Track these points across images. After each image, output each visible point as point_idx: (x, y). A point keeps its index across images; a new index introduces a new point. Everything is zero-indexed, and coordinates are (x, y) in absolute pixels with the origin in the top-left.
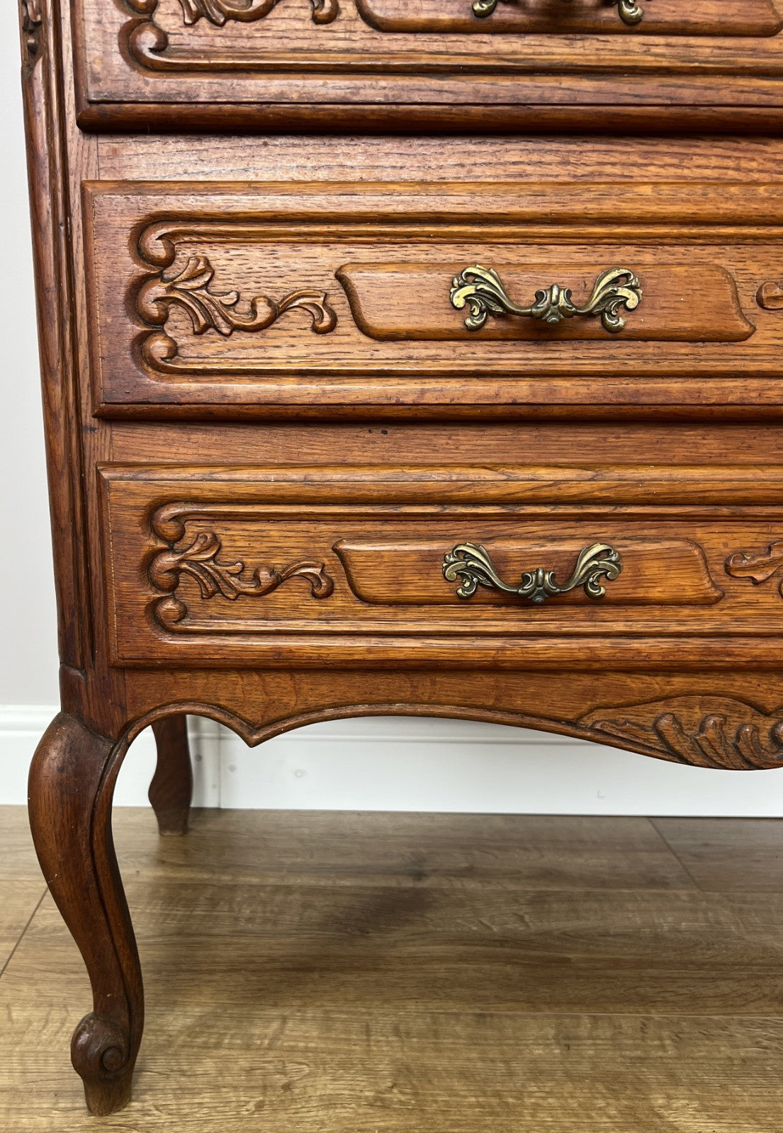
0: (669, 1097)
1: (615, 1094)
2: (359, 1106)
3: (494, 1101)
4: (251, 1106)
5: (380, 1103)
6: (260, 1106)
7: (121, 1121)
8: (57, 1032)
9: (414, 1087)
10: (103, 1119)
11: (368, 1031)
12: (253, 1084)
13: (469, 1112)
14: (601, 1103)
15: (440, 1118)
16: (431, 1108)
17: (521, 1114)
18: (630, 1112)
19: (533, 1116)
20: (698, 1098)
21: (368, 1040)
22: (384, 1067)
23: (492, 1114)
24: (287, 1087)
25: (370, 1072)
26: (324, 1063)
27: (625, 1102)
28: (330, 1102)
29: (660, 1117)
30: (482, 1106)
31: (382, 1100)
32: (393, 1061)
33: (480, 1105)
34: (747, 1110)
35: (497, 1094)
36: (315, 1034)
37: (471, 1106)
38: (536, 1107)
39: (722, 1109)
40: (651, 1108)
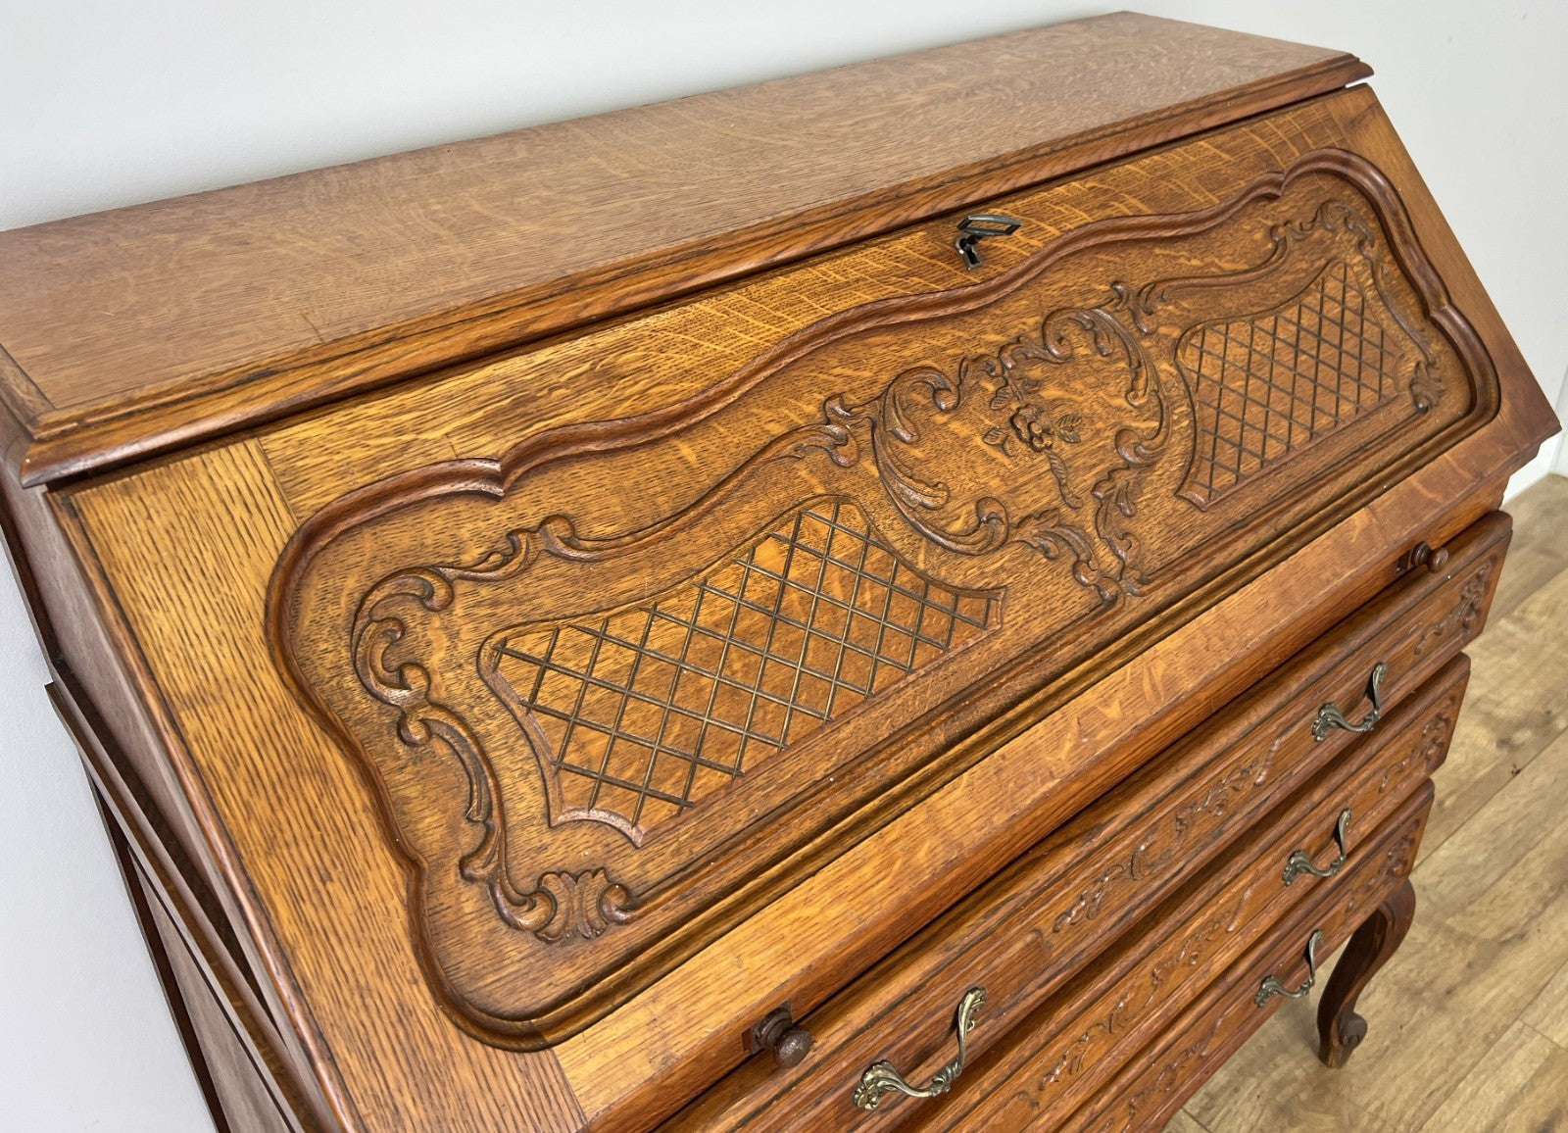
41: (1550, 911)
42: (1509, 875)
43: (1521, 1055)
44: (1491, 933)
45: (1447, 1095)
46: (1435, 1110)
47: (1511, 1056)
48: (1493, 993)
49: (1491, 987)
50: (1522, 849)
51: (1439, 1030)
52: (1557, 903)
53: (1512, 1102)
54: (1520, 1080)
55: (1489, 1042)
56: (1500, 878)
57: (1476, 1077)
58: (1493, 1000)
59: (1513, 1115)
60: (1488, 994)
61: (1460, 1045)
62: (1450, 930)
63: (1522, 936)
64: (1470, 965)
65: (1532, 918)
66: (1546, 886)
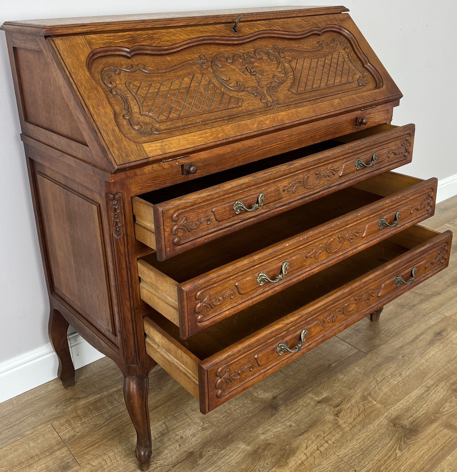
0: (257, 392)
1: (247, 398)
2: (201, 432)
3: (226, 414)
4: (178, 447)
5: (204, 429)
6: (180, 445)
7: (153, 468)
8: (111, 461)
9: (208, 421)
10: (148, 471)
11: (187, 414)
12: (173, 442)
13: (223, 419)
14: (246, 402)
15: (218, 424)
16: (215, 423)
17: (233, 413)
18: (252, 400)
19: (235, 412)
20: (262, 389)
21: (189, 416)
22: (198, 420)
23: (228, 417)
24: (181, 438)
25: (196, 423)
26: (184, 428)
27: (250, 399)
28: (194, 435)
29: (258, 398)
30: (225, 417)
31: (204, 428)
32: (199, 418)
33: (224, 417)
34: (272, 387)
35: (225, 412)
36: (175, 422)
37: (222, 418)
38: (235, 410)
39: (267, 389)
40: (255, 397)
41: (449, 288)
42: (438, 281)
43: (434, 318)
44: (430, 293)
45: (409, 327)
46: (405, 330)
47: (431, 318)
48: (428, 306)
49: (427, 304)
50: (443, 275)
51: (410, 314)
52: (452, 287)
53: (429, 328)
54: (433, 323)
55: (424, 316)
56: (435, 281)
57: (419, 323)
58: (427, 307)
59: (429, 330)
60: (426, 306)
61: (415, 316)
62: (417, 293)
63: (439, 294)
64: (421, 300)
65: (443, 290)
66: (449, 283)
